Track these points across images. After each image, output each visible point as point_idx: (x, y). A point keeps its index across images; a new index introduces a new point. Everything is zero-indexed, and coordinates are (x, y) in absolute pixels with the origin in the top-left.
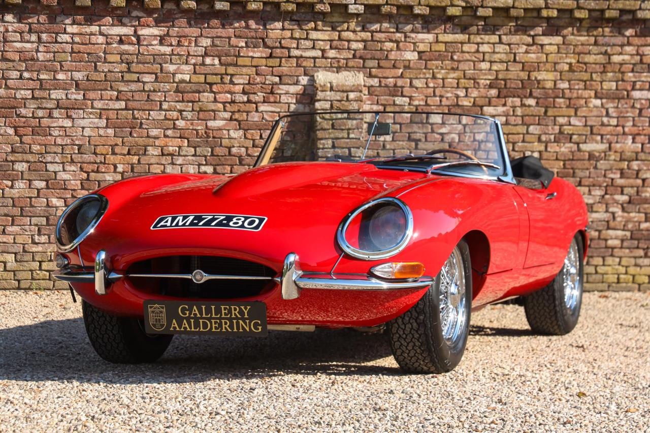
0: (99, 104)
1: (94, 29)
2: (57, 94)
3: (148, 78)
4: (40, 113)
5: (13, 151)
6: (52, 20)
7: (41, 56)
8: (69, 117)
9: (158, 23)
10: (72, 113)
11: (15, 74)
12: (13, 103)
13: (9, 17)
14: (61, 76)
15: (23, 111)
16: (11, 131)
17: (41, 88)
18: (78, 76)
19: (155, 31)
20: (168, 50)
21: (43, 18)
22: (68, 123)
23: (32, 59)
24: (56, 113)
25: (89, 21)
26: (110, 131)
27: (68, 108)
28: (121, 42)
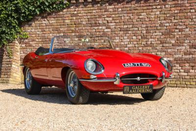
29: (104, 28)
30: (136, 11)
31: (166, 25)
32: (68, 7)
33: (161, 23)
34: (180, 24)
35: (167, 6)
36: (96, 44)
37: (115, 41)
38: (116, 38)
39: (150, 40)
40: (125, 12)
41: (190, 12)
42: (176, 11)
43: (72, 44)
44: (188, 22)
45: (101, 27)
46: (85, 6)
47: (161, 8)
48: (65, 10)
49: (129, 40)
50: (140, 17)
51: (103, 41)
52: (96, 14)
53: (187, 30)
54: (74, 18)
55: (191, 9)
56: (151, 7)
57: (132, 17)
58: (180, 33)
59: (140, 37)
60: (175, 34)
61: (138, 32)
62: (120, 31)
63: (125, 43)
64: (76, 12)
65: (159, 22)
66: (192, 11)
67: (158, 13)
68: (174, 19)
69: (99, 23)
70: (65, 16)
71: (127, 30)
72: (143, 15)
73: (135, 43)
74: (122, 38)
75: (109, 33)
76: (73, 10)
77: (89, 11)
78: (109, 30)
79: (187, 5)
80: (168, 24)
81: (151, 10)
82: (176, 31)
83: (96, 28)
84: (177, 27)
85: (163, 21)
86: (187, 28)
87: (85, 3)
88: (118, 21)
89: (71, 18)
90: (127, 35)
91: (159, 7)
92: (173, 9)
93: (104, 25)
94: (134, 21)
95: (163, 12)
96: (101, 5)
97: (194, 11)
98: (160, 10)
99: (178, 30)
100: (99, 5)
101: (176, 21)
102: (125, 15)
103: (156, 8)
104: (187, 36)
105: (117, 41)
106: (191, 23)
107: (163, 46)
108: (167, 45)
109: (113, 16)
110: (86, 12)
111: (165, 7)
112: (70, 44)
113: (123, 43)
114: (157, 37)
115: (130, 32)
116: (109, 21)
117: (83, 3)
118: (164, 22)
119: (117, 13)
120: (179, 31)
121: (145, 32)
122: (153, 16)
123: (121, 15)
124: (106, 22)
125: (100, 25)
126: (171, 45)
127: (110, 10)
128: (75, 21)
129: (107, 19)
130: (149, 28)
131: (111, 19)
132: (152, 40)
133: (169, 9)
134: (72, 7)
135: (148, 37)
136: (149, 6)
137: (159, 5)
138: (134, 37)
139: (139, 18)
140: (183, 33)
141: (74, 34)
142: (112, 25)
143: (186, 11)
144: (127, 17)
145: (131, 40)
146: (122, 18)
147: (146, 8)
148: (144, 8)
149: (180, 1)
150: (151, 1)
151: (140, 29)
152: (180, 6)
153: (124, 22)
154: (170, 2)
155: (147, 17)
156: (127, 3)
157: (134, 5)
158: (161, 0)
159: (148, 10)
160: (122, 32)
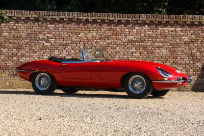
0: (166, 47)
1: (166, 28)
2: (157, 44)
3: (178, 40)
4: (153, 49)
5: (146, 58)
6: (156, 27)
7: (153, 35)
8: (159, 50)
9: (181, 27)
11: (147, 39)
13: (146, 26)
14: (158, 40)
15: (149, 48)
16: (146, 53)
17: (153, 43)
18: (162, 40)
19: (180, 29)
20: (182, 33)
21: (154, 26)
22: (159, 51)
23: (151, 36)
24: (156, 49)
25: (165, 27)
26: (169, 53)
27: (159, 47)
28: (172, 32)
29: (44, 42)
30: (75, 31)
32: (8, 22)
34: (113, 43)
35: (102, 29)
36: (35, 54)
37: (54, 53)
38: (56, 51)
40: (65, 31)
41: (120, 35)
42: (109, 34)
43: (10, 54)
44: (118, 42)
45: (41, 41)
46: (26, 23)
47: (97, 30)
48: (3, 24)
49: (67, 53)
50: (79, 36)
51: (42, 53)
52: (36, 30)
53: (118, 48)
54: (13, 32)
55: (121, 33)
56: (89, 29)
57: (71, 35)
58: (112, 50)
59: (78, 51)
60: (108, 50)
61: (76, 47)
62: (60, 45)
63: (64, 55)
64: (15, 27)
65: (95, 41)
67: (94, 34)
68: (108, 39)
69: (39, 38)
70: (3, 29)
71: (67, 45)
72: (82, 35)
73: (73, 55)
74: (61, 51)
75: (49, 47)
76: (13, 25)
77: (30, 27)
78: (49, 44)
79: (119, 30)
80: (102, 43)
81: (88, 32)
82: (109, 48)
83: (37, 41)
84: (110, 45)
85: (98, 41)
86: (117, 46)
87: (25, 21)
88: (58, 37)
89: (9, 31)
90: (66, 49)
92: (107, 32)
93: (44, 39)
94: (73, 38)
95: (99, 34)
96: (42, 23)
97: (123, 35)
98: (96, 32)
100: (40, 23)
101: (109, 41)
102: (65, 33)
103: (93, 30)
104: (117, 52)
105: (57, 53)
106: (121, 44)
109: (54, 33)
110: (26, 27)
111: (100, 30)
112: (7, 54)
113: (62, 55)
115: (69, 47)
116: (50, 37)
117: (24, 20)
118: (100, 41)
119: (57, 31)
120: (112, 49)
121: (82, 47)
122: (90, 36)
123: (61, 33)
124: (46, 37)
125: (39, 39)
127: (51, 28)
128: (13, 34)
129: (48, 35)
130: (86, 45)
131: (51, 35)
133: (104, 32)
134: (12, 23)
136: (87, 28)
137: (95, 28)
138: (72, 51)
139: (77, 36)
140: (114, 50)
141: (12, 45)
142: (53, 40)
143: (118, 34)
144: (67, 35)
145: (70, 53)
146: (62, 35)
147: (84, 29)
148: (82, 29)
149: (113, 27)
150: (89, 25)
151: (78, 45)
152: (113, 30)
153: (63, 38)
154: (105, 27)
155: (85, 37)
156: (67, 24)
157: (73, 26)
158: (98, 25)
159: (86, 31)
160: (62, 47)
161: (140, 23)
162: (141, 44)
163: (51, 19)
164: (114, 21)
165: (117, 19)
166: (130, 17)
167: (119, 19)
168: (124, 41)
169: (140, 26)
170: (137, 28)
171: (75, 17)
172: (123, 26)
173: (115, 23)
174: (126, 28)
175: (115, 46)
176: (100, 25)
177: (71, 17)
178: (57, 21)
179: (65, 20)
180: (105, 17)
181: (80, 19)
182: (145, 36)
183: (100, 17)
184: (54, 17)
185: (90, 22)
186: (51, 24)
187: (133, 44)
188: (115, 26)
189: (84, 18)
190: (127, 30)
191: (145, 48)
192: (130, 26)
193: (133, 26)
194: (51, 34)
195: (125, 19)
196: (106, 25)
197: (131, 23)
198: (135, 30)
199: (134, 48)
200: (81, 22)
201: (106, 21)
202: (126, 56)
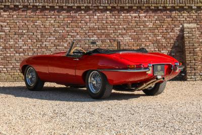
0: (129, 34)
1: (129, 14)
2: (119, 31)
3: (141, 27)
4: (115, 36)
5: (109, 46)
6: (119, 13)
7: (115, 22)
9: (144, 12)
10: (123, 36)
11: (109, 26)
12: (109, 34)
13: (108, 12)
14: (120, 27)
15: (111, 36)
16: (109, 41)
17: (116, 30)
18: (125, 26)
19: (144, 15)
20: (146, 19)
21: (116, 12)
22: (122, 39)
23: (114, 23)
24: (119, 36)
25: (128, 13)
26: (133, 40)
27: (122, 35)
28: (135, 18)
30: (31, 19)
31: (60, 31)
33: (55, 30)
34: (73, 31)
35: (61, 17)
37: (9, 43)
38: (11, 40)
39: (45, 43)
40: (20, 19)
41: (81, 22)
42: (69, 21)
44: (78, 30)
49: (23, 43)
50: (36, 24)
53: (78, 36)
55: (81, 20)
56: (46, 17)
57: (27, 23)
58: (72, 39)
59: (35, 41)
60: (68, 39)
61: (33, 36)
62: (15, 34)
63: (20, 45)
65: (53, 29)
66: (82, 22)
67: (52, 22)
68: (67, 27)
71: (22, 34)
72: (39, 23)
73: (30, 45)
74: (17, 41)
75: (4, 36)
78: (3, 33)
79: (79, 17)
80: (61, 31)
81: (46, 19)
84: (70, 34)
86: (77, 34)
88: (13, 26)
90: (22, 38)
91: (53, 17)
92: (66, 19)
94: (30, 27)
95: (57, 21)
97: (84, 22)
98: (54, 19)
99: (70, 36)
101: (68, 29)
102: (20, 21)
103: (51, 18)
105: (12, 43)
106: (81, 31)
107: (56, 48)
108: (60, 48)
109: (8, 21)
111: (59, 17)
113: (17, 45)
114: (51, 41)
115: (25, 36)
116: (4, 26)
118: (58, 29)
119: (12, 19)
120: (72, 37)
121: (39, 36)
122: (48, 24)
123: (16, 21)
126: (64, 47)
127: (4, 16)
129: (2, 24)
130: (44, 34)
131: (5, 24)
132: (47, 43)
133: (62, 19)
135: (42, 41)
136: (44, 15)
137: (53, 15)
138: (29, 41)
139: (34, 25)
142: (7, 29)
143: (78, 22)
144: (23, 24)
145: (26, 43)
146: (18, 23)
147: (41, 17)
148: (39, 17)
149: (72, 14)
150: (46, 12)
151: (35, 34)
152: (72, 17)
153: (18, 27)
154: (64, 14)
155: (42, 25)
156: (23, 11)
157: (29, 13)
158: (56, 12)
159: (43, 19)
160: (17, 36)
161: (101, 9)
162: (102, 31)
163: (5, 6)
164: (73, 7)
165: (76, 5)
166: (90, 3)
167: (79, 5)
168: (85, 29)
169: (102, 12)
170: (98, 15)
171: (31, 4)
172: (83, 12)
173: (74, 9)
174: (86, 14)
175: (76, 34)
176: (58, 12)
177: (26, 4)
178: (11, 9)
179: (20, 7)
180: (63, 3)
181: (37, 6)
182: (106, 23)
183: (58, 3)
184: (7, 4)
185: (47, 9)
186: (5, 11)
187: (94, 31)
188: (75, 13)
189: (40, 4)
190: (88, 17)
191: (108, 35)
192: (91, 12)
193: (93, 12)
194: (5, 22)
195: (85, 5)
196: (64, 12)
197: (91, 9)
198: (96, 17)
199: (95, 36)
200: (37, 9)
201: (64, 7)
202: (87, 45)
